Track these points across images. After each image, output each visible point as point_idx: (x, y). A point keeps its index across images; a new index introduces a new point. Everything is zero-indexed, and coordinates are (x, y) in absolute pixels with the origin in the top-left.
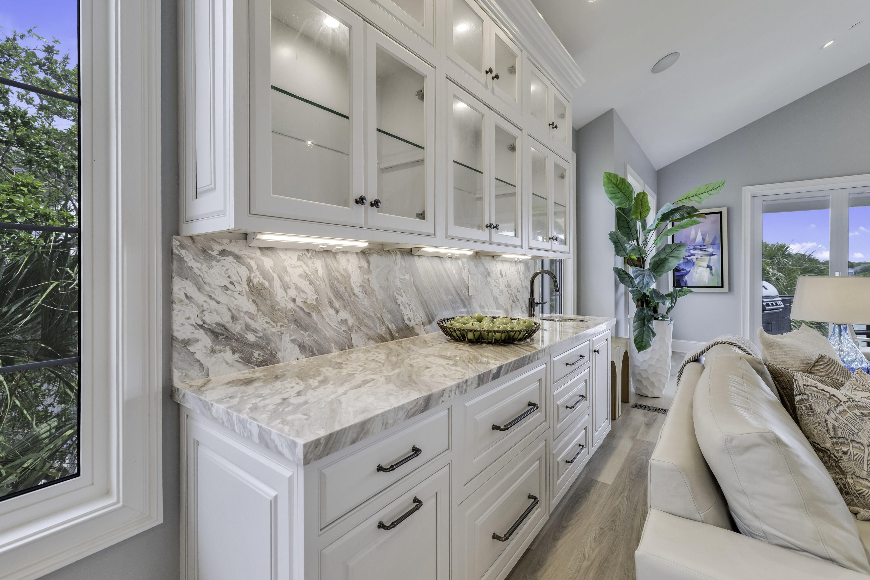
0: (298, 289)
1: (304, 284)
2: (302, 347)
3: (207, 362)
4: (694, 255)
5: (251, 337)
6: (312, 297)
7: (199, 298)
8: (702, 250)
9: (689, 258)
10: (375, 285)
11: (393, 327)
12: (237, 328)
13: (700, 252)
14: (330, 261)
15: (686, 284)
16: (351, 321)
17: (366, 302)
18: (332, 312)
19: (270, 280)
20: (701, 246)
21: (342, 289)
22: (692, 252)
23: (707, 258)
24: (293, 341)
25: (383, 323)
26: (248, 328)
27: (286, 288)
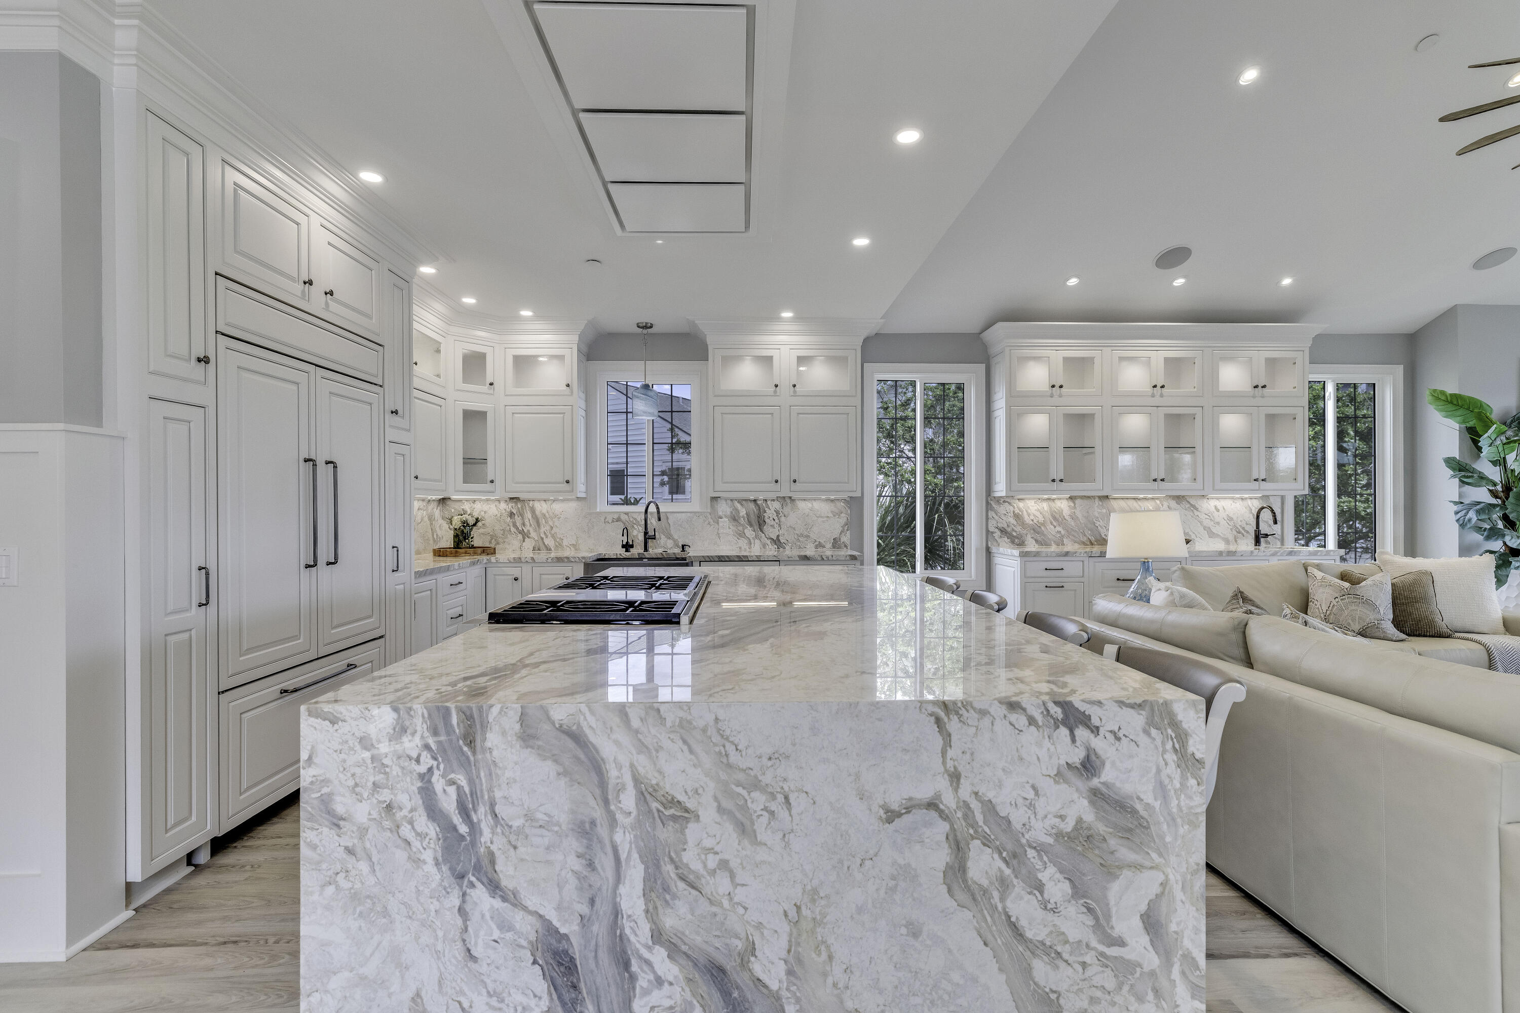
0: (1034, 515)
1: (1038, 514)
2: (1036, 541)
3: (999, 540)
5: (1014, 534)
6: (1041, 519)
7: (997, 518)
10: (1079, 514)
11: (1093, 539)
12: (1009, 530)
14: (1051, 503)
16: (1063, 532)
17: (1073, 523)
18: (1052, 527)
19: (1022, 512)
21: (1057, 516)
24: (1032, 538)
25: (1085, 535)
26: (1013, 530)
27: (1029, 515)
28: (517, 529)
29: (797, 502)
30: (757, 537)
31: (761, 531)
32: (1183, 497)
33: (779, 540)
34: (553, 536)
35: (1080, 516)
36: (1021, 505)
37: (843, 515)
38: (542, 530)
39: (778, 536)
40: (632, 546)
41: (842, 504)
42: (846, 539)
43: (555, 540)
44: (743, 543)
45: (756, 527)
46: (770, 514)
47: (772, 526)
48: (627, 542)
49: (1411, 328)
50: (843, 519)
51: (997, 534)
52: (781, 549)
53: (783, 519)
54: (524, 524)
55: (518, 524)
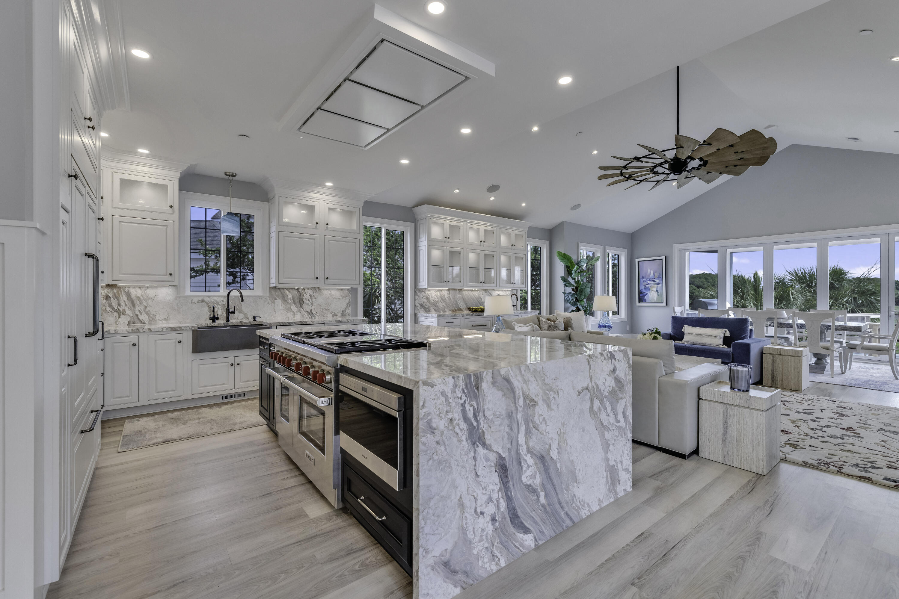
1: (435, 297)
2: (435, 310)
3: (420, 310)
4: (649, 284)
5: (426, 307)
6: (437, 300)
7: (419, 299)
8: (654, 281)
9: (647, 286)
11: (456, 308)
12: (424, 305)
13: (652, 282)
14: (441, 292)
15: (645, 301)
16: (445, 306)
17: (449, 301)
18: (441, 303)
19: (429, 296)
20: (653, 279)
21: (443, 298)
22: (649, 282)
23: (656, 286)
25: (453, 307)
26: (426, 305)
28: (113, 308)
29: (323, 290)
30: (298, 311)
31: (301, 307)
32: (487, 289)
33: (312, 313)
34: (147, 313)
35: (451, 298)
36: (429, 292)
37: (347, 298)
38: (137, 309)
39: (311, 310)
40: (217, 318)
41: (347, 292)
42: (349, 311)
43: (149, 315)
44: (290, 314)
45: (298, 305)
46: (306, 297)
47: (308, 304)
48: (214, 316)
49: (550, 228)
50: (347, 300)
51: (419, 307)
52: (313, 318)
53: (314, 300)
54: (119, 305)
55: (114, 305)
